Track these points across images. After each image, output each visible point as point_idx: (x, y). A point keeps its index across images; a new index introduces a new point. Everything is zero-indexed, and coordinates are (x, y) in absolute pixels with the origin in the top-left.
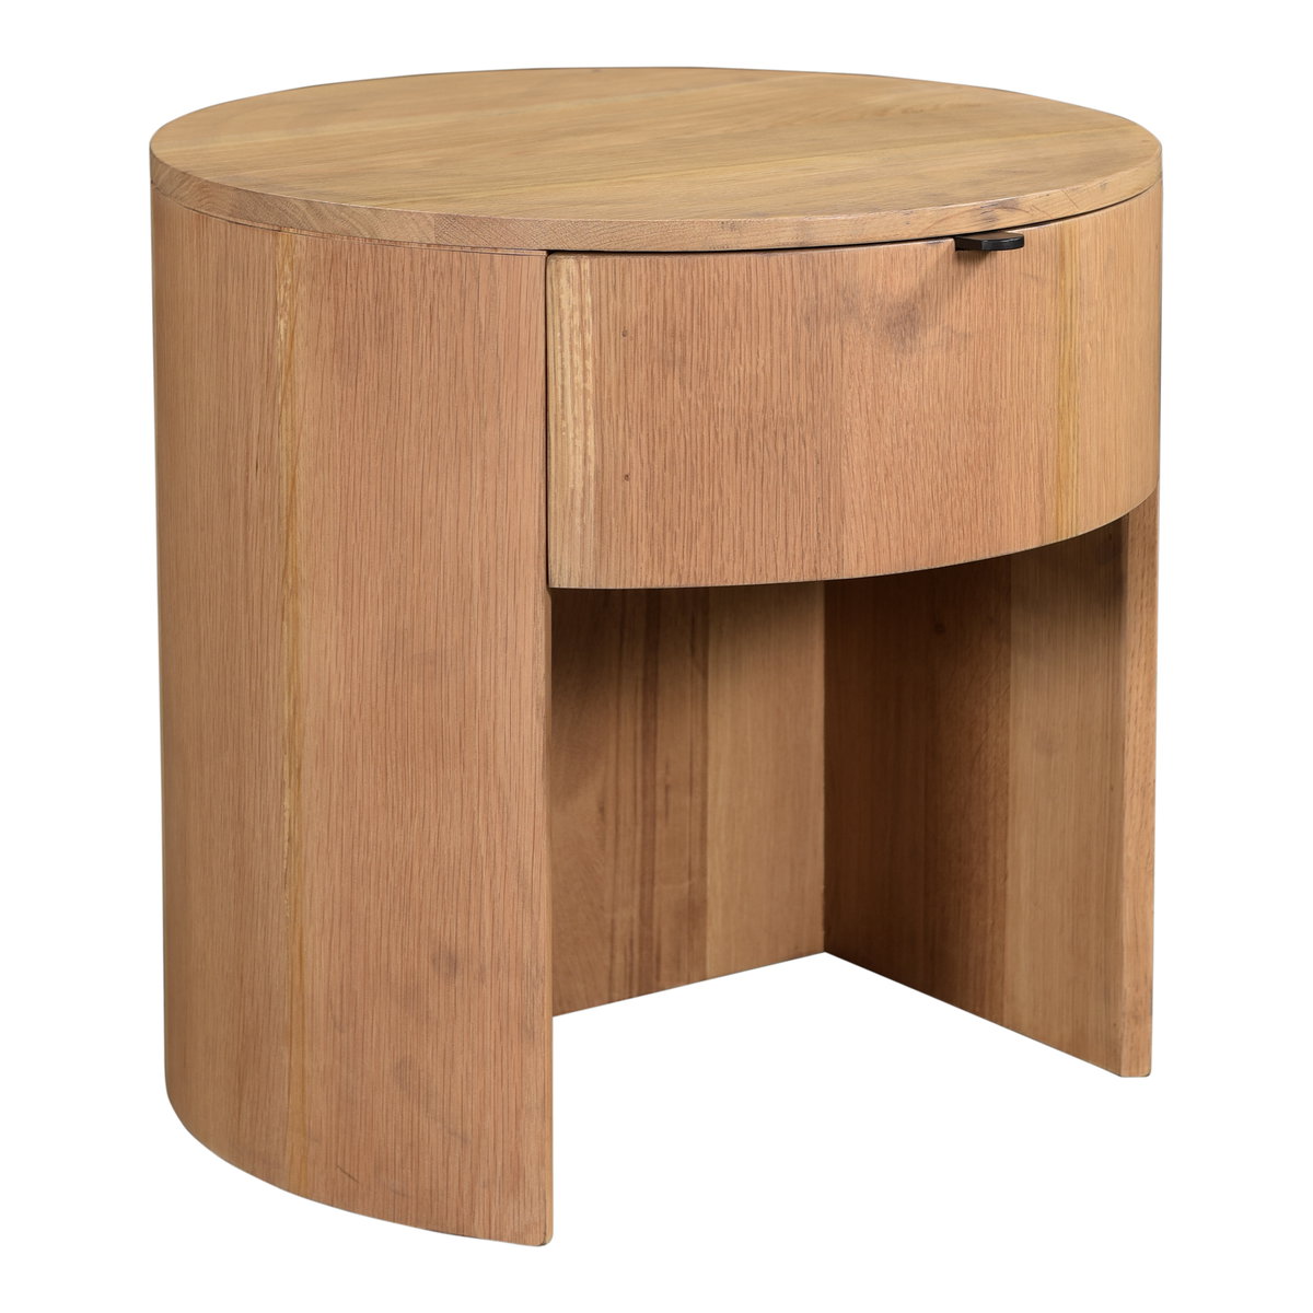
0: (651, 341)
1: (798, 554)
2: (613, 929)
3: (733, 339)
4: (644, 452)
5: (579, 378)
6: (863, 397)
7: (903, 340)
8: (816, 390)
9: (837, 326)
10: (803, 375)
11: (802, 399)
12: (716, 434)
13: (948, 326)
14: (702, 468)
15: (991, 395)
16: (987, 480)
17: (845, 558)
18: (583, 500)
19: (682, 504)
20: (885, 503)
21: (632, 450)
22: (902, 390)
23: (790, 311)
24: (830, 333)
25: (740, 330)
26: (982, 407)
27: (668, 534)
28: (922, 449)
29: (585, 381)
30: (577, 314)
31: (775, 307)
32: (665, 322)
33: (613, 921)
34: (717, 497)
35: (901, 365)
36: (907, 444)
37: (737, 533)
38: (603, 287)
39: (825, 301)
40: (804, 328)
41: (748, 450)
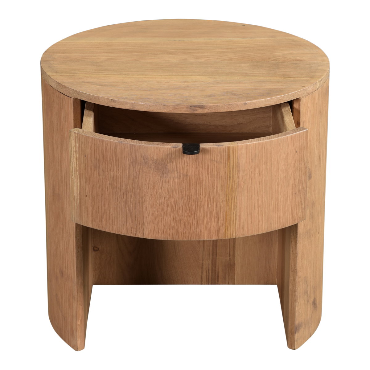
0: (91, 160)
1: (130, 228)
2: (202, 265)
3: (112, 164)
4: (90, 190)
5: (75, 165)
6: (150, 188)
7: (163, 174)
8: (135, 183)
9: (141, 167)
10: (131, 179)
11: (131, 185)
12: (108, 190)
13: (179, 172)
14: (104, 199)
15: (196, 194)
16: (195, 218)
17: (144, 232)
18: (77, 199)
19: (99, 207)
20: (157, 219)
21: (87, 189)
22: (163, 188)
23: (127, 160)
24: (139, 168)
25: (114, 162)
26: (193, 197)
27: (96, 214)
28: (170, 206)
29: (77, 167)
30: (75, 148)
31: (123, 158)
32: (95, 155)
33: (202, 263)
34: (108, 208)
35: (162, 181)
36: (164, 204)
37: (113, 219)
38: (80, 142)
39: (138, 159)
40: (131, 165)
41: (116, 196)
